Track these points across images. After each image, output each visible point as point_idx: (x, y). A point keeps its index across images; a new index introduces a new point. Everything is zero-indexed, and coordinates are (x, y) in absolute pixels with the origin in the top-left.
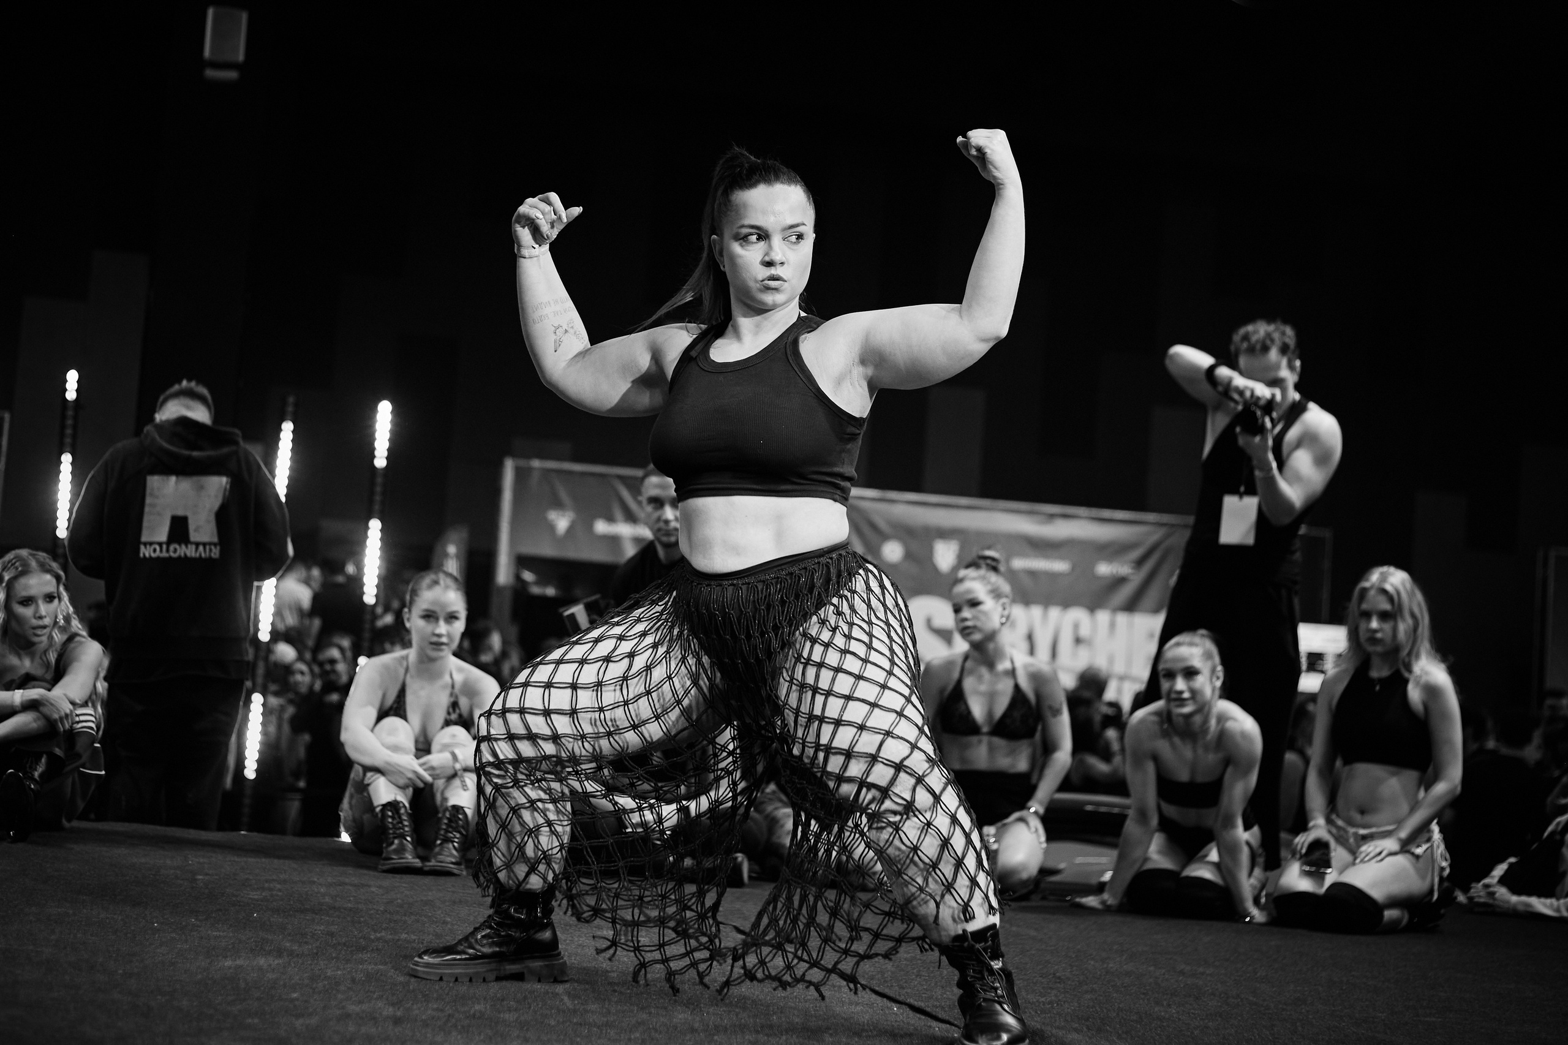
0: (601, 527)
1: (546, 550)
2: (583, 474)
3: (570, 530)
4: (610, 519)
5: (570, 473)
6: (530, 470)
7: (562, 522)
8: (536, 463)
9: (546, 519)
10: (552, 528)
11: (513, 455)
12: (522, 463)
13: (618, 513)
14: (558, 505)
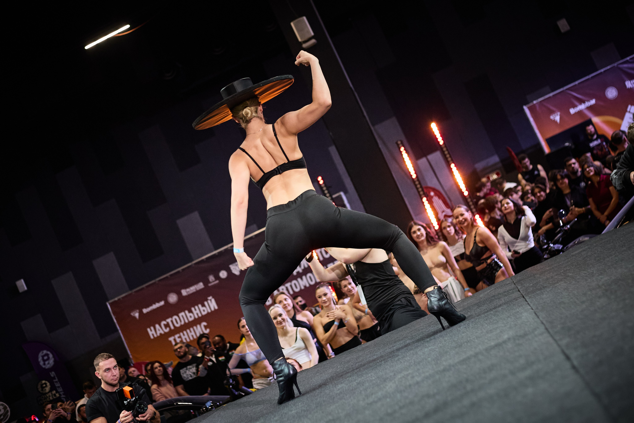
0: (572, 111)
1: (557, 131)
2: (553, 96)
3: (561, 118)
4: (574, 106)
5: (550, 97)
6: (534, 105)
7: (557, 118)
8: (535, 102)
9: (551, 120)
10: (555, 122)
11: (525, 105)
12: (531, 104)
13: (576, 103)
14: (552, 112)
